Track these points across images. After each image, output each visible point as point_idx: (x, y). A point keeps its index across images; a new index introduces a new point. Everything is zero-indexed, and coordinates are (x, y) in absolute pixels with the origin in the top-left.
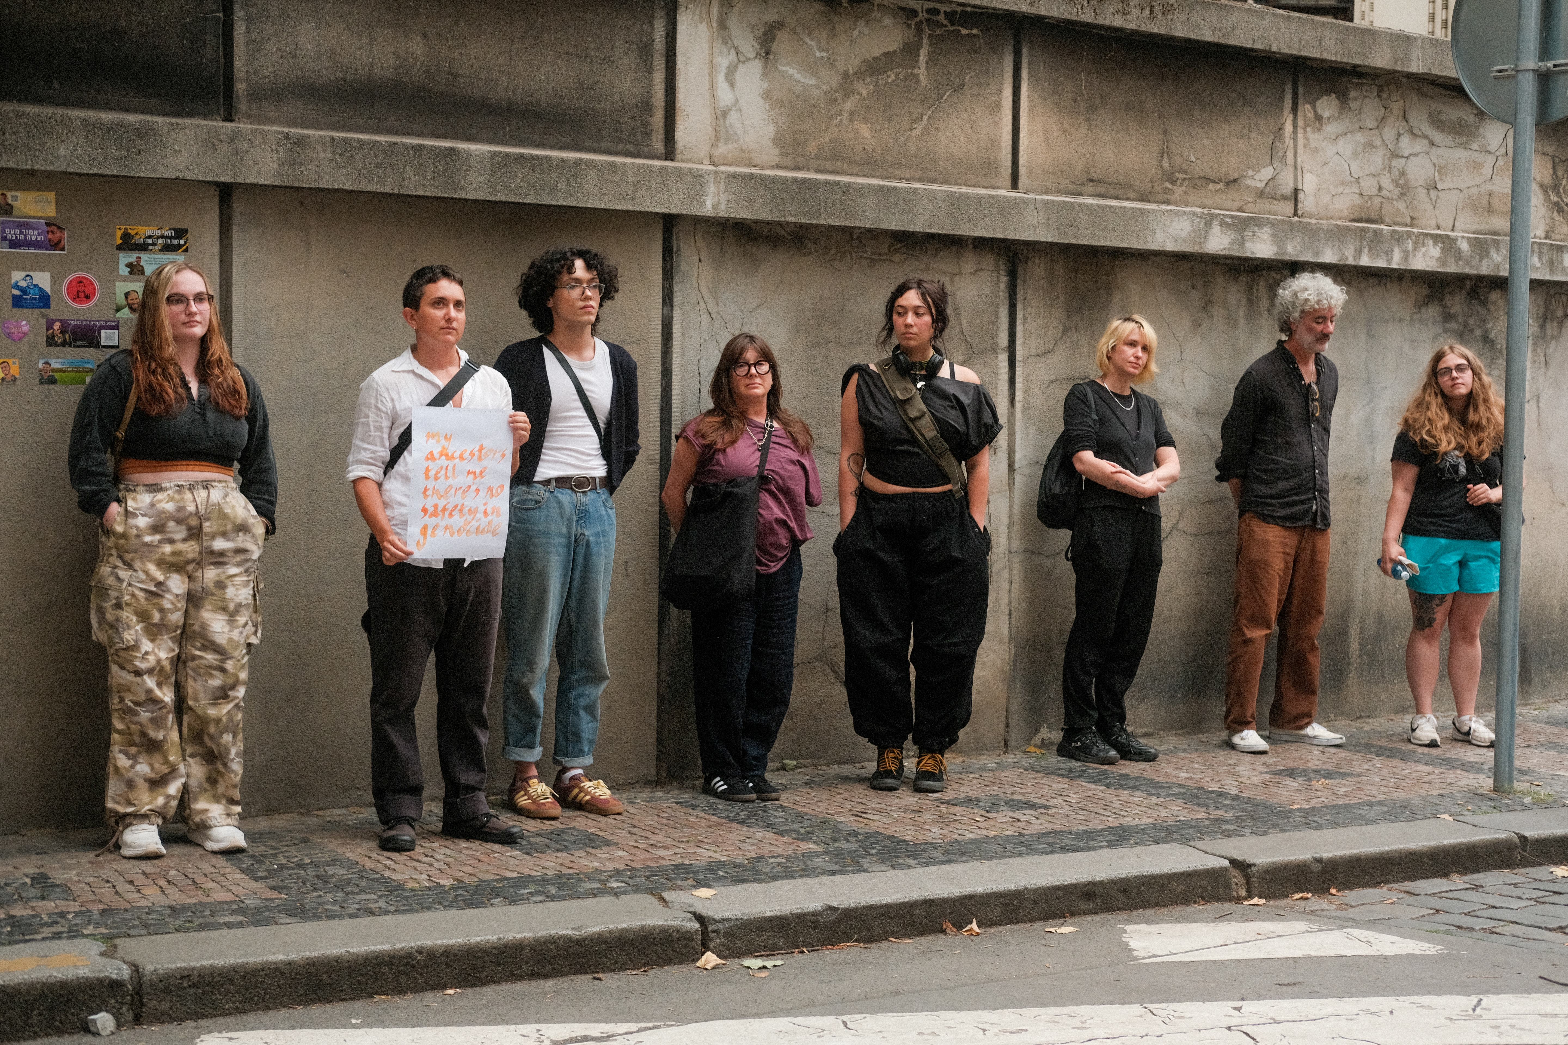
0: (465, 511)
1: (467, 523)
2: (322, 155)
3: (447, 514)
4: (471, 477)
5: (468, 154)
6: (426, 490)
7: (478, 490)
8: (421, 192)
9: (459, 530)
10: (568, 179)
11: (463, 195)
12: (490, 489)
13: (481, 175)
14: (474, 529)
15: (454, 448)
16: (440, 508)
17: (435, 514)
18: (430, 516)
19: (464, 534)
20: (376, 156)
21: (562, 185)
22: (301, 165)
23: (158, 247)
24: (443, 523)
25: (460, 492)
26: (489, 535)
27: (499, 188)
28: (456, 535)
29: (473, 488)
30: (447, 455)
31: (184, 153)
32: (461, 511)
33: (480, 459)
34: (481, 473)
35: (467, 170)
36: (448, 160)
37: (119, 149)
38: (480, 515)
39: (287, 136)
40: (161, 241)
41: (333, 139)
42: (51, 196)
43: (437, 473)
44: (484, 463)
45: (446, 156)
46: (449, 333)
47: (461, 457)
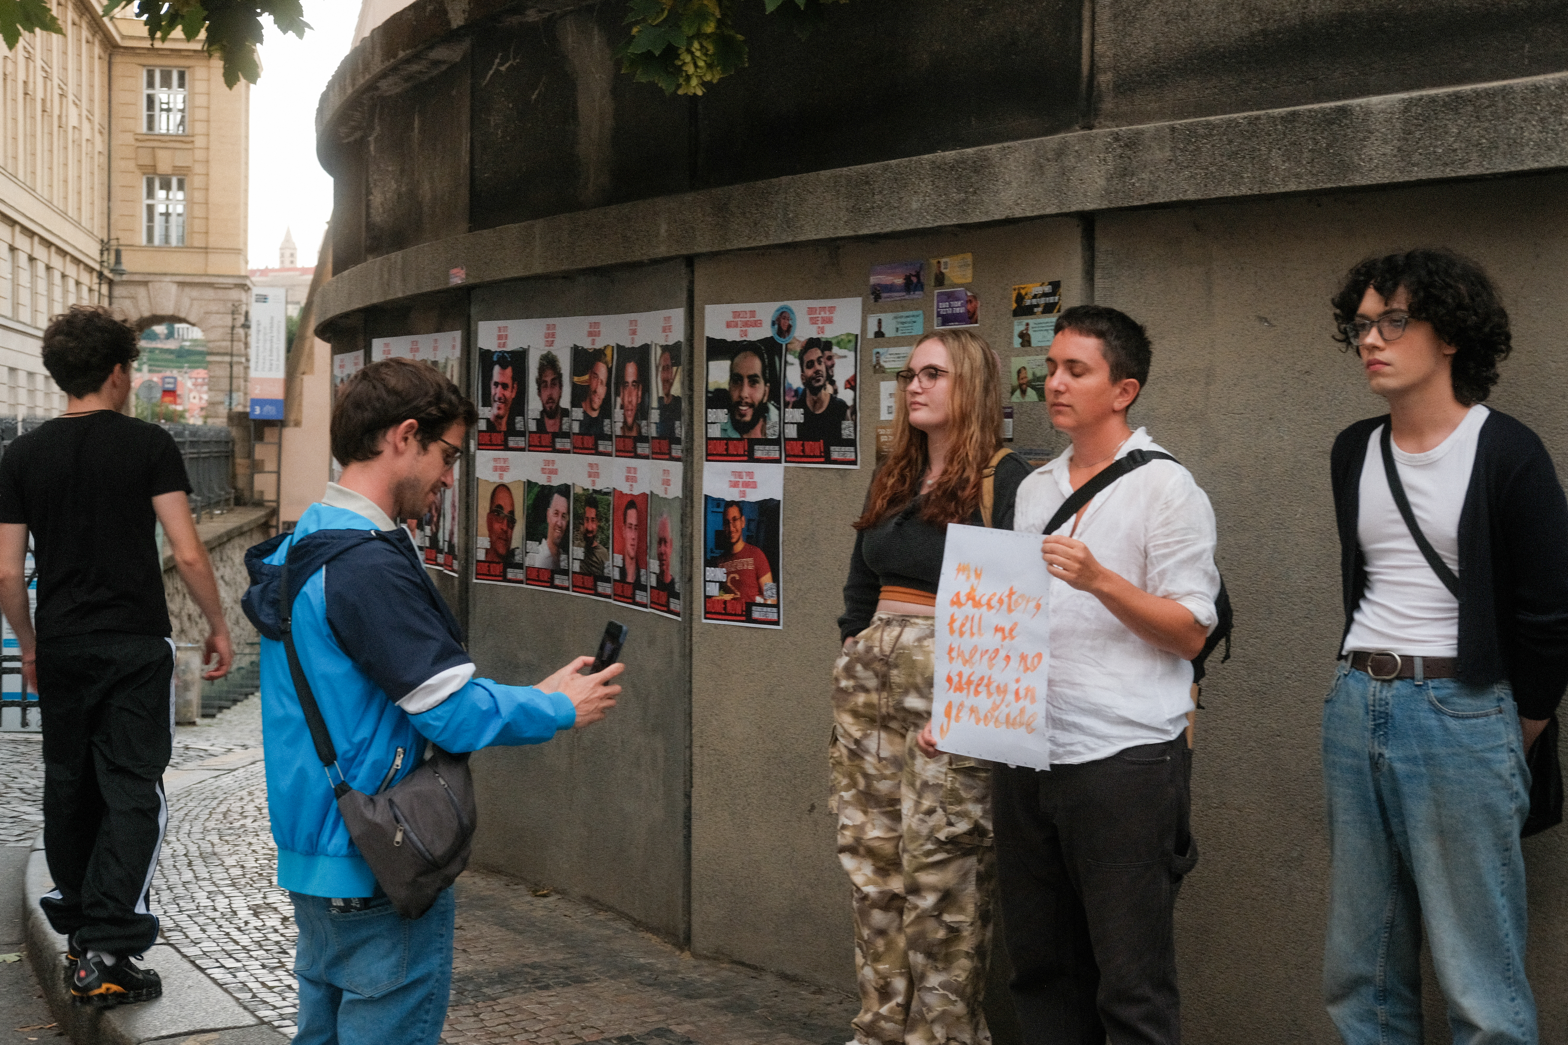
0: (993, 687)
1: (996, 707)
2: (1159, 155)
3: (972, 688)
4: (999, 635)
5: (1367, 112)
6: (951, 650)
7: (1008, 658)
8: (1292, 187)
9: (986, 716)
10: (1542, 120)
11: (1359, 180)
12: (1023, 658)
13: (1385, 142)
14: (1002, 718)
15: (984, 591)
16: (964, 680)
17: (959, 689)
18: (955, 690)
19: (992, 724)
20: (1230, 142)
21: (1532, 133)
22: (1133, 175)
23: (1040, 309)
24: (968, 703)
25: (986, 657)
26: (1023, 729)
27: (1416, 158)
28: (982, 723)
29: (1002, 653)
30: (973, 599)
31: (1014, 184)
32: (988, 686)
33: (1010, 610)
34: (1011, 630)
35: (1364, 139)
36: (1335, 127)
37: (959, 191)
38: (1010, 697)
39: (1117, 138)
40: (1042, 301)
41: (1173, 129)
42: (969, 257)
43: (963, 625)
44: (1016, 616)
45: (1331, 123)
46: (1059, 413)
47: (989, 606)
